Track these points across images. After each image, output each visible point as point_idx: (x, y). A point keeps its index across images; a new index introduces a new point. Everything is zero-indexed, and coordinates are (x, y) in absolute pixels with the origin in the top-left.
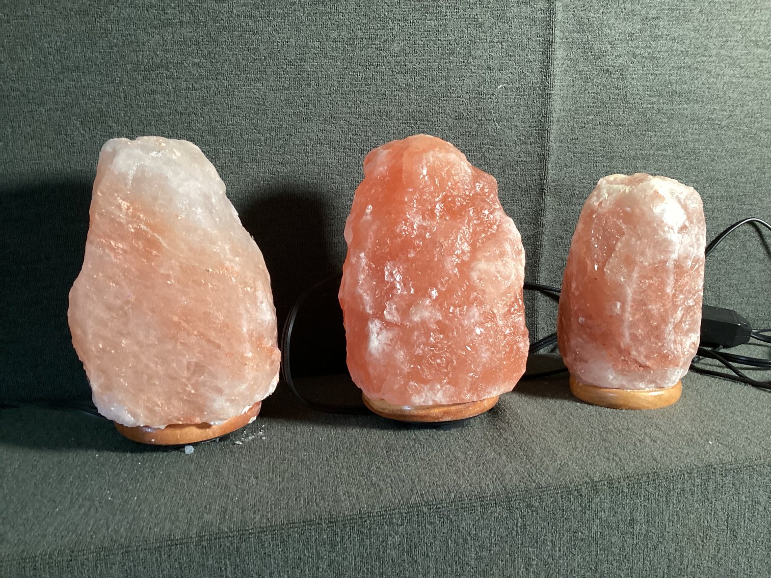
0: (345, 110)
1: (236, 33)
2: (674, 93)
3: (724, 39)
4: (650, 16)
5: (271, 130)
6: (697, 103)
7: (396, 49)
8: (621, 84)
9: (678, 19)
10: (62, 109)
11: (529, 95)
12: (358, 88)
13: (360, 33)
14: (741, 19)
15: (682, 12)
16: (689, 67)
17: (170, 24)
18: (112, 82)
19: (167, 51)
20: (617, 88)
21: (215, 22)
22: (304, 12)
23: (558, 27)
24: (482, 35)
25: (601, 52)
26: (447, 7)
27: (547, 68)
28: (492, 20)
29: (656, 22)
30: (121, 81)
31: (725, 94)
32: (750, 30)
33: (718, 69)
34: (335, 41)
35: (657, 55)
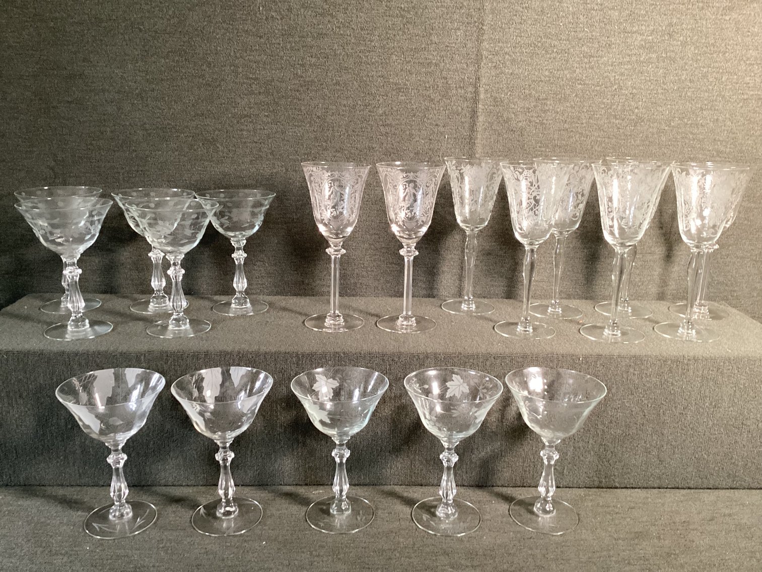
0: (349, 145)
1: (289, 100)
2: (556, 146)
3: (592, 113)
4: (541, 98)
5: (305, 154)
6: (572, 152)
7: (381, 112)
8: (520, 139)
9: (560, 100)
10: (193, 137)
11: (462, 142)
12: (357, 133)
13: (359, 102)
14: (604, 101)
15: (563, 96)
16: (567, 130)
17: (254, 93)
18: (220, 123)
19: (251, 108)
20: (518, 141)
21: (277, 92)
22: (328, 89)
23: (481, 103)
24: (433, 106)
25: (508, 118)
26: (412, 89)
27: (473, 127)
28: (440, 97)
29: (546, 101)
30: (225, 123)
31: (592, 148)
32: (611, 108)
33: (587, 132)
34: (345, 106)
35: (545, 121)
